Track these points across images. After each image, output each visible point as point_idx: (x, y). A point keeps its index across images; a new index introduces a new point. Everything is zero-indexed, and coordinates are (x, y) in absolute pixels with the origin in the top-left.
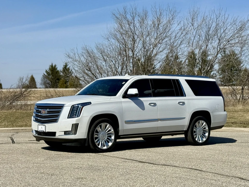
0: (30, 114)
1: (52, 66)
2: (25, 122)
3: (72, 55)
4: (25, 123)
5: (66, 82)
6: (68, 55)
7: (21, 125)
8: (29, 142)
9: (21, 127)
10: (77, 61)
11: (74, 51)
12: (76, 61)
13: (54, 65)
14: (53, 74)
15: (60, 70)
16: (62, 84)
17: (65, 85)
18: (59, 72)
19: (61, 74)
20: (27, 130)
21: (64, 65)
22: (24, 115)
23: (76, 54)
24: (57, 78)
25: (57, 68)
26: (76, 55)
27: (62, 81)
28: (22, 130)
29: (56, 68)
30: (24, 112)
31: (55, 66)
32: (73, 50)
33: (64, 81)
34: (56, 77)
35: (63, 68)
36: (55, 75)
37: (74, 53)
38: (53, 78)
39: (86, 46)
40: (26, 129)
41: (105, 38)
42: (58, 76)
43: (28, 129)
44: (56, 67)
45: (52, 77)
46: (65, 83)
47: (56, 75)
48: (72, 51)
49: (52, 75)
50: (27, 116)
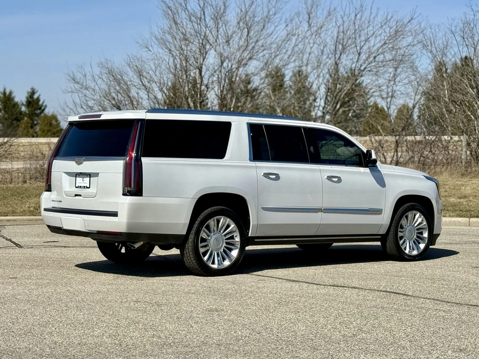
0: (18, 190)
1: (4, 93)
2: (11, 206)
3: (79, 76)
4: (10, 209)
5: (33, 125)
6: (72, 76)
7: (5, 213)
8: (47, 244)
9: (6, 216)
10: (89, 89)
11: (84, 69)
12: (87, 88)
13: (8, 92)
14: (7, 109)
15: (21, 101)
16: (24, 129)
17: (31, 131)
18: (18, 106)
19: (23, 109)
20: (18, 222)
21: (28, 93)
22: (7, 194)
23: (87, 75)
24: (14, 117)
25: (14, 97)
26: (86, 77)
27: (24, 123)
28: (8, 221)
29: (11, 97)
30: (4, 188)
31: (11, 93)
32: (82, 67)
33: (28, 123)
34: (13, 115)
35: (27, 98)
36: (11, 111)
37: (83, 74)
38: (6, 116)
39: (107, 60)
40: (15, 220)
41: (141, 45)
42: (17, 113)
43: (20, 220)
44: (13, 95)
45: (4, 115)
46: (32, 127)
47: (13, 110)
48: (80, 70)
49: (5, 111)
50: (12, 195)
